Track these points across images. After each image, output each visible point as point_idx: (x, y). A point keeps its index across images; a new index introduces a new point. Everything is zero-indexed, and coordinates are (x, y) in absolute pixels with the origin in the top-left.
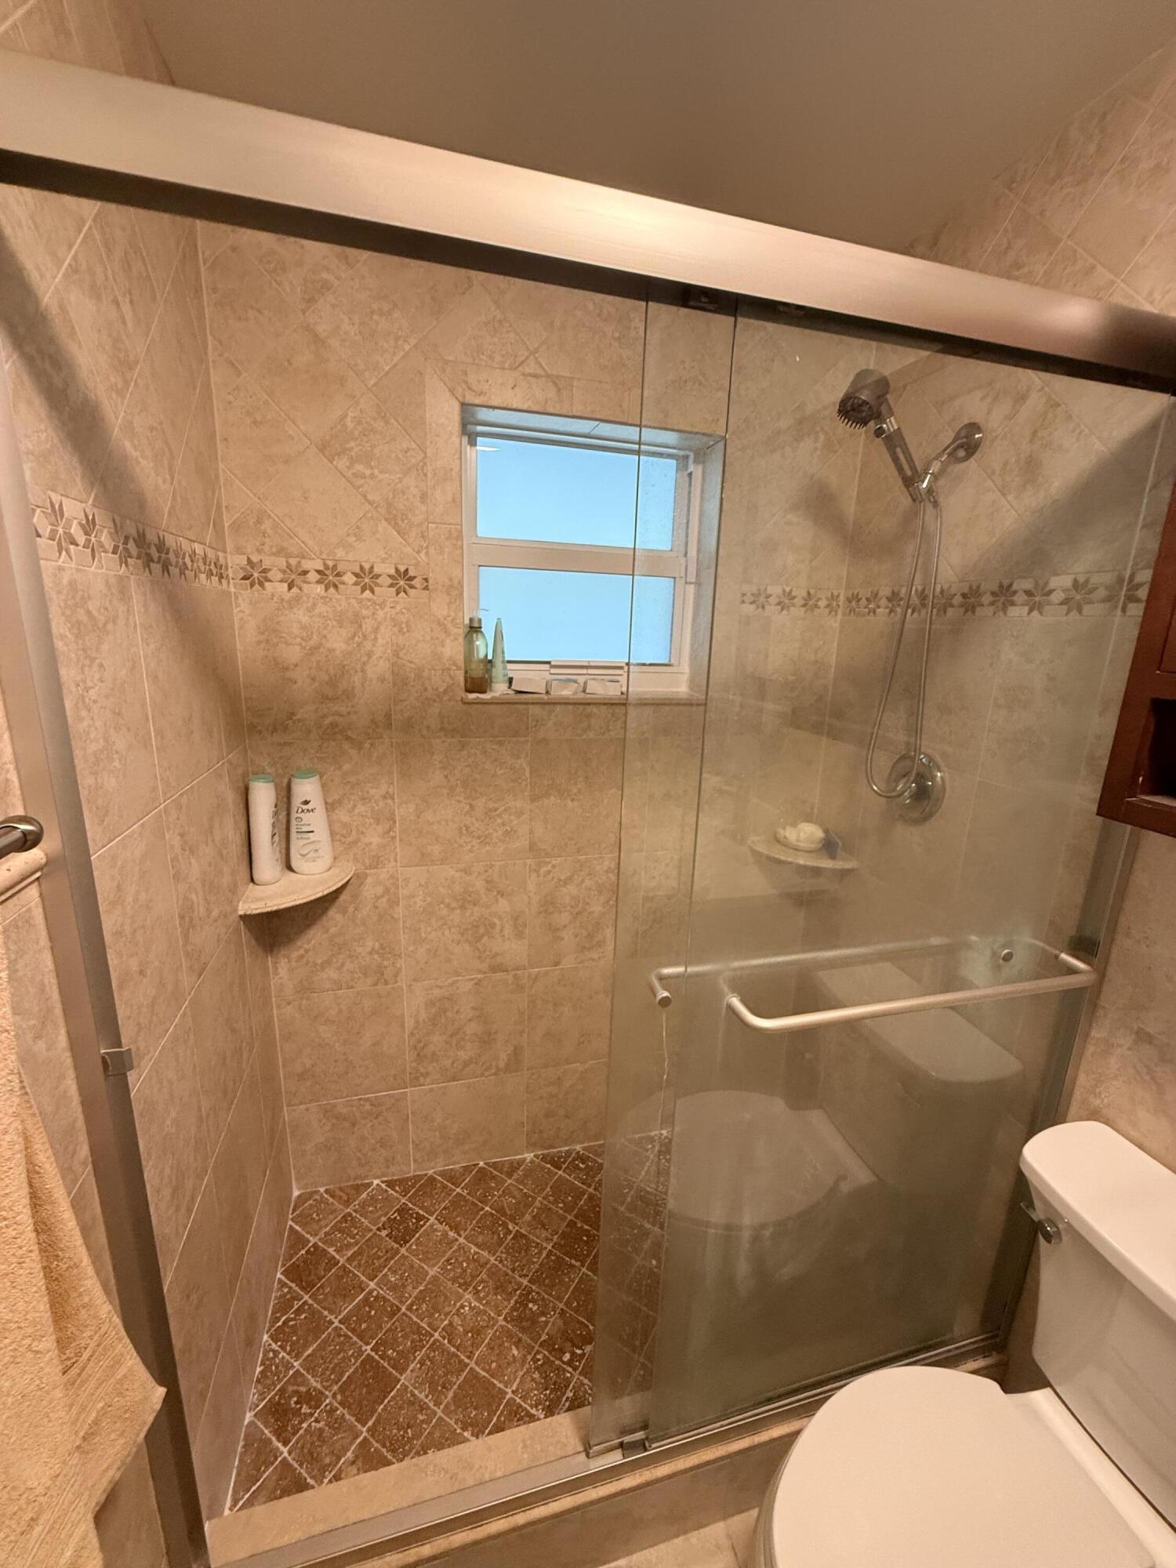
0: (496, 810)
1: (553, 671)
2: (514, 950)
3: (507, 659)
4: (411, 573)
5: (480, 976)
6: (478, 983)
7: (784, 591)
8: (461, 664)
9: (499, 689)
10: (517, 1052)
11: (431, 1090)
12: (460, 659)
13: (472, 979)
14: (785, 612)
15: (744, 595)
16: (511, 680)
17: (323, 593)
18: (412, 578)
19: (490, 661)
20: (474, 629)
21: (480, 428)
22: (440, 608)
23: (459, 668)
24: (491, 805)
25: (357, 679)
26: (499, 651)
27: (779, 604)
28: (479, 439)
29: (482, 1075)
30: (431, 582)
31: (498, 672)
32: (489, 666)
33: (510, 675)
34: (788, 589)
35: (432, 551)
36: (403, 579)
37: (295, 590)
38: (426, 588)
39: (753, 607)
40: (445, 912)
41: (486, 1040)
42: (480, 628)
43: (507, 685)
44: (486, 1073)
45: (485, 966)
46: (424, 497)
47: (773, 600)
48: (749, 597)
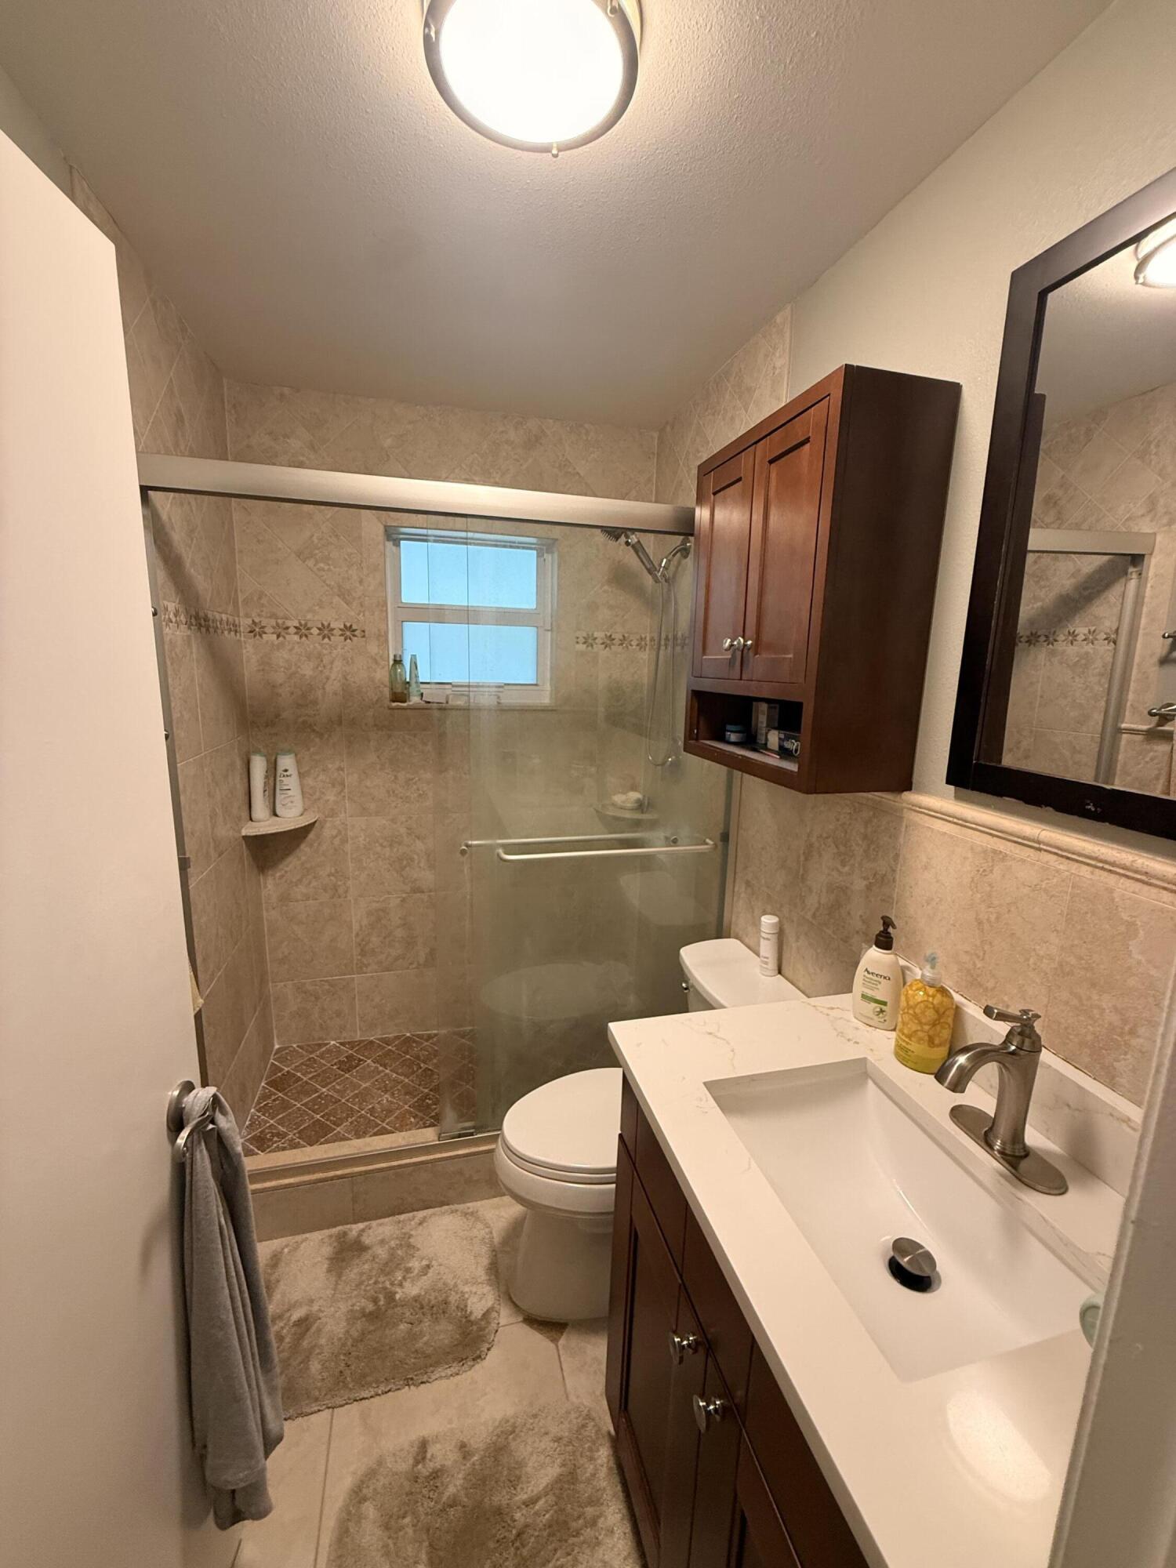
0: (413, 779)
1: (454, 689)
2: (427, 877)
3: (421, 680)
4: (354, 627)
5: (404, 895)
6: (403, 900)
7: (606, 635)
8: (388, 684)
9: (415, 700)
10: (432, 953)
11: (372, 977)
12: (386, 680)
13: (399, 897)
14: (607, 649)
15: (578, 638)
16: (422, 695)
17: (299, 640)
18: (354, 631)
19: (408, 683)
20: (398, 662)
21: (401, 536)
22: (373, 648)
23: (385, 686)
24: (408, 776)
25: (319, 693)
26: (413, 675)
27: (603, 644)
28: (402, 542)
29: (408, 968)
30: (367, 633)
31: (413, 689)
32: (407, 686)
33: (422, 691)
34: (609, 634)
35: (367, 613)
36: (349, 631)
37: (281, 639)
38: (364, 636)
39: (585, 646)
40: (379, 849)
41: (410, 943)
42: (401, 661)
43: (420, 698)
44: (411, 967)
45: (408, 888)
46: (361, 582)
47: (599, 641)
48: (582, 640)
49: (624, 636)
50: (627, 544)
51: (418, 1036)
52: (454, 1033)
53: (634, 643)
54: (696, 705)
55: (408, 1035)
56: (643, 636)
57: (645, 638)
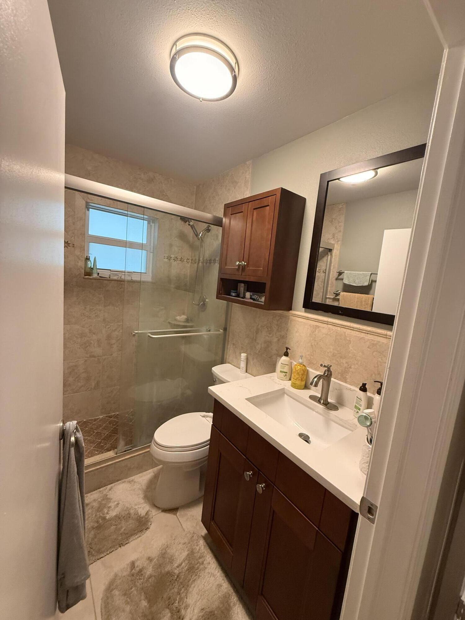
0: (93, 309)
1: (111, 272)
2: (98, 351)
3: (97, 268)
4: (69, 243)
5: (86, 359)
6: (86, 361)
7: (175, 256)
8: (84, 268)
9: (95, 275)
10: (98, 383)
11: (68, 396)
12: (83, 266)
13: (83, 360)
14: (176, 262)
15: (165, 256)
16: (98, 274)
19: (92, 268)
20: (88, 259)
21: (90, 207)
22: (77, 252)
23: (82, 269)
24: (91, 308)
26: (95, 265)
27: (174, 260)
28: (90, 209)
29: (86, 390)
30: (75, 245)
31: (95, 271)
32: (92, 269)
33: (98, 272)
34: (176, 256)
35: (76, 237)
36: (66, 244)
38: (73, 247)
39: (167, 260)
40: (75, 339)
41: (88, 379)
42: (90, 259)
43: (97, 275)
44: (88, 390)
45: (88, 355)
46: (74, 223)
47: (172, 259)
48: (166, 257)
49: (182, 258)
50: (189, 225)
51: (90, 420)
52: (106, 417)
53: (185, 260)
54: (221, 283)
55: (85, 420)
56: (188, 258)
57: (189, 259)
